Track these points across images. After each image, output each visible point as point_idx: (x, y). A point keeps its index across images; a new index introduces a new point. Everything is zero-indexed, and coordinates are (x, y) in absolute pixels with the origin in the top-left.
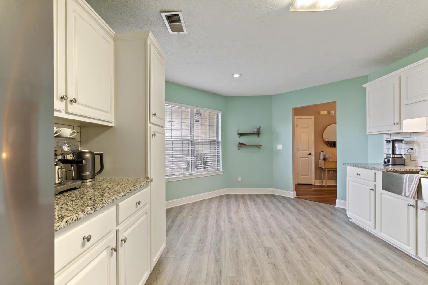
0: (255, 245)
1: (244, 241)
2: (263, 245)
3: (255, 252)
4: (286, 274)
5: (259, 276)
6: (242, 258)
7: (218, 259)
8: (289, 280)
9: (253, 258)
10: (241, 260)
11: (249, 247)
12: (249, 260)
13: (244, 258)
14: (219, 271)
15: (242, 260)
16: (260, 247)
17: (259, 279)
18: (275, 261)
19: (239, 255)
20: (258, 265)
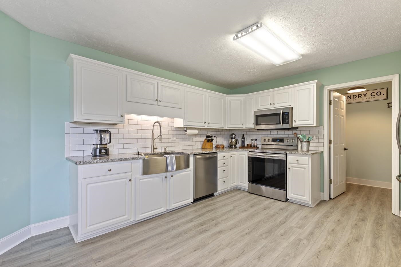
4: (259, 248)
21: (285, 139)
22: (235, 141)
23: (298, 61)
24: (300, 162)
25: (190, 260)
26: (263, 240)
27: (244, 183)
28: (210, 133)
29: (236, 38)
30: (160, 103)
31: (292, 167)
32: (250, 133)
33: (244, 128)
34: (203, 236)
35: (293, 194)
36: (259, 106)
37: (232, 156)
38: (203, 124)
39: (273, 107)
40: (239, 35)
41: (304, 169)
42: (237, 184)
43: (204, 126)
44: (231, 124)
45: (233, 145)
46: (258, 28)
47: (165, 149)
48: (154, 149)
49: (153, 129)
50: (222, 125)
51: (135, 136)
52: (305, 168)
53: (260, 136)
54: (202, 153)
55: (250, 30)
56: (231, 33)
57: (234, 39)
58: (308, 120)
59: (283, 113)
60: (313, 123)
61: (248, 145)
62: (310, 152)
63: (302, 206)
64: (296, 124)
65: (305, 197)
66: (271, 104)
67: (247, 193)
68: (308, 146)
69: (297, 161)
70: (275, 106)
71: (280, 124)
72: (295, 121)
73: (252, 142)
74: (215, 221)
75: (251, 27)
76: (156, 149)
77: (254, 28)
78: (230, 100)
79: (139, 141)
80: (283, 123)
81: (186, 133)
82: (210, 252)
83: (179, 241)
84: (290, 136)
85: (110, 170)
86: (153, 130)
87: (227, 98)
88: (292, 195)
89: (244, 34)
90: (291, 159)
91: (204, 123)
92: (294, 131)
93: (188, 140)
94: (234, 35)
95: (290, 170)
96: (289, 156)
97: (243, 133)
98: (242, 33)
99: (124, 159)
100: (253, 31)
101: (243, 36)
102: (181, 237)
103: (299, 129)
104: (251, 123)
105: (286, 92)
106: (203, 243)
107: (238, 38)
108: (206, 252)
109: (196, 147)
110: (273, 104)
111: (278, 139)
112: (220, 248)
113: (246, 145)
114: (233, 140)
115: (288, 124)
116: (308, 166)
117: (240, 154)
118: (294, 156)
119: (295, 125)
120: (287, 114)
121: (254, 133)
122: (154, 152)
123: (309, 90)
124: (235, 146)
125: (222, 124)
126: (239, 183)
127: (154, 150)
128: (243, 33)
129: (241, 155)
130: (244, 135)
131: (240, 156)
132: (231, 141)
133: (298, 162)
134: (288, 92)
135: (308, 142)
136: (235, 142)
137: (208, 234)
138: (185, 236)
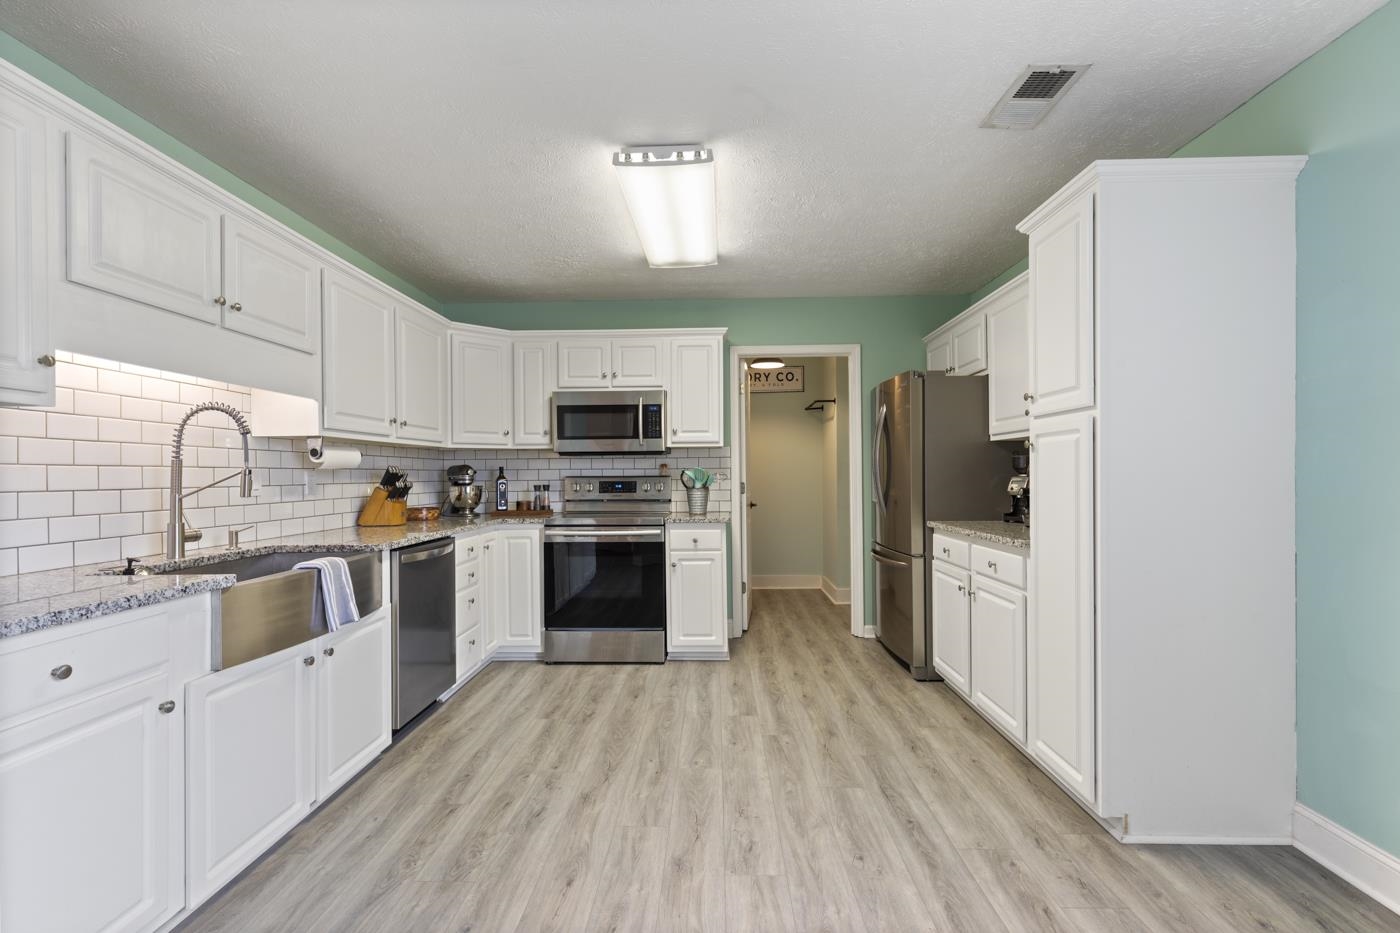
0: (792, 888)
1: (842, 915)
2: (759, 889)
3: (795, 854)
4: (720, 792)
5: (789, 789)
6: (838, 834)
7: (913, 829)
8: (721, 783)
9: (803, 834)
10: (839, 826)
11: (817, 877)
12: (816, 827)
13: (833, 833)
14: (891, 799)
15: (835, 827)
16: (771, 878)
17: (789, 784)
18: (736, 823)
19: (849, 842)
20: (789, 811)
21: (639, 482)
22: (473, 493)
23: (706, 268)
24: (700, 545)
25: (587, 914)
26: (707, 770)
27: (527, 635)
28: (395, 464)
29: (622, 158)
30: (232, 319)
31: (680, 560)
32: (521, 464)
33: (510, 447)
34: (546, 834)
35: (685, 635)
36: (566, 378)
37: (490, 544)
38: (384, 427)
39: (608, 385)
40: (637, 157)
41: (709, 563)
42: (499, 645)
43: (387, 436)
44: (466, 432)
45: (464, 509)
46: (698, 160)
47: (234, 536)
48: (186, 539)
49: (179, 442)
50: (440, 432)
51: (60, 478)
52: (712, 560)
53: (555, 475)
54: (417, 541)
55: (674, 157)
56: (608, 138)
57: (616, 162)
58: (706, 431)
59: (644, 406)
60: (716, 439)
61: (519, 504)
62: (708, 514)
63: (708, 664)
64: (675, 439)
65: (713, 638)
66: (604, 376)
67: (542, 667)
68: (706, 499)
69: (695, 541)
70: (616, 382)
71: (636, 436)
72: (675, 433)
73: (538, 493)
74: (533, 777)
75: (680, 148)
76: (196, 538)
77: (689, 155)
78: (463, 342)
79: (85, 502)
80: (645, 436)
81: (321, 464)
82: (618, 863)
83: (480, 885)
84: (648, 473)
85: (66, 672)
86: (178, 447)
87: (449, 332)
88: (682, 638)
89: (652, 158)
90: (677, 540)
91: (387, 423)
92: (660, 460)
93: (306, 492)
94: (617, 149)
95: (674, 571)
96: (672, 531)
97: (501, 464)
98: (646, 156)
99: (141, 596)
100: (680, 162)
101: (646, 163)
102: (474, 871)
103: (674, 454)
104: (536, 431)
105: (650, 347)
106: (568, 850)
107: (628, 163)
108: (607, 867)
109: (334, 523)
110: (609, 376)
111: (618, 483)
112: (634, 839)
113: (512, 507)
114: (468, 489)
115: (656, 437)
116: (719, 552)
117: (508, 538)
118: (684, 528)
119: (673, 443)
120: (654, 411)
121: (534, 464)
122: (183, 556)
123: (708, 351)
124: (472, 510)
125: (436, 429)
126: (509, 638)
127: (186, 544)
128: (651, 155)
129: (512, 541)
130: (505, 472)
131: (509, 544)
132: (457, 494)
133: (696, 546)
134: (654, 347)
135: (705, 487)
136: (476, 495)
137: (554, 820)
138: (485, 859)
